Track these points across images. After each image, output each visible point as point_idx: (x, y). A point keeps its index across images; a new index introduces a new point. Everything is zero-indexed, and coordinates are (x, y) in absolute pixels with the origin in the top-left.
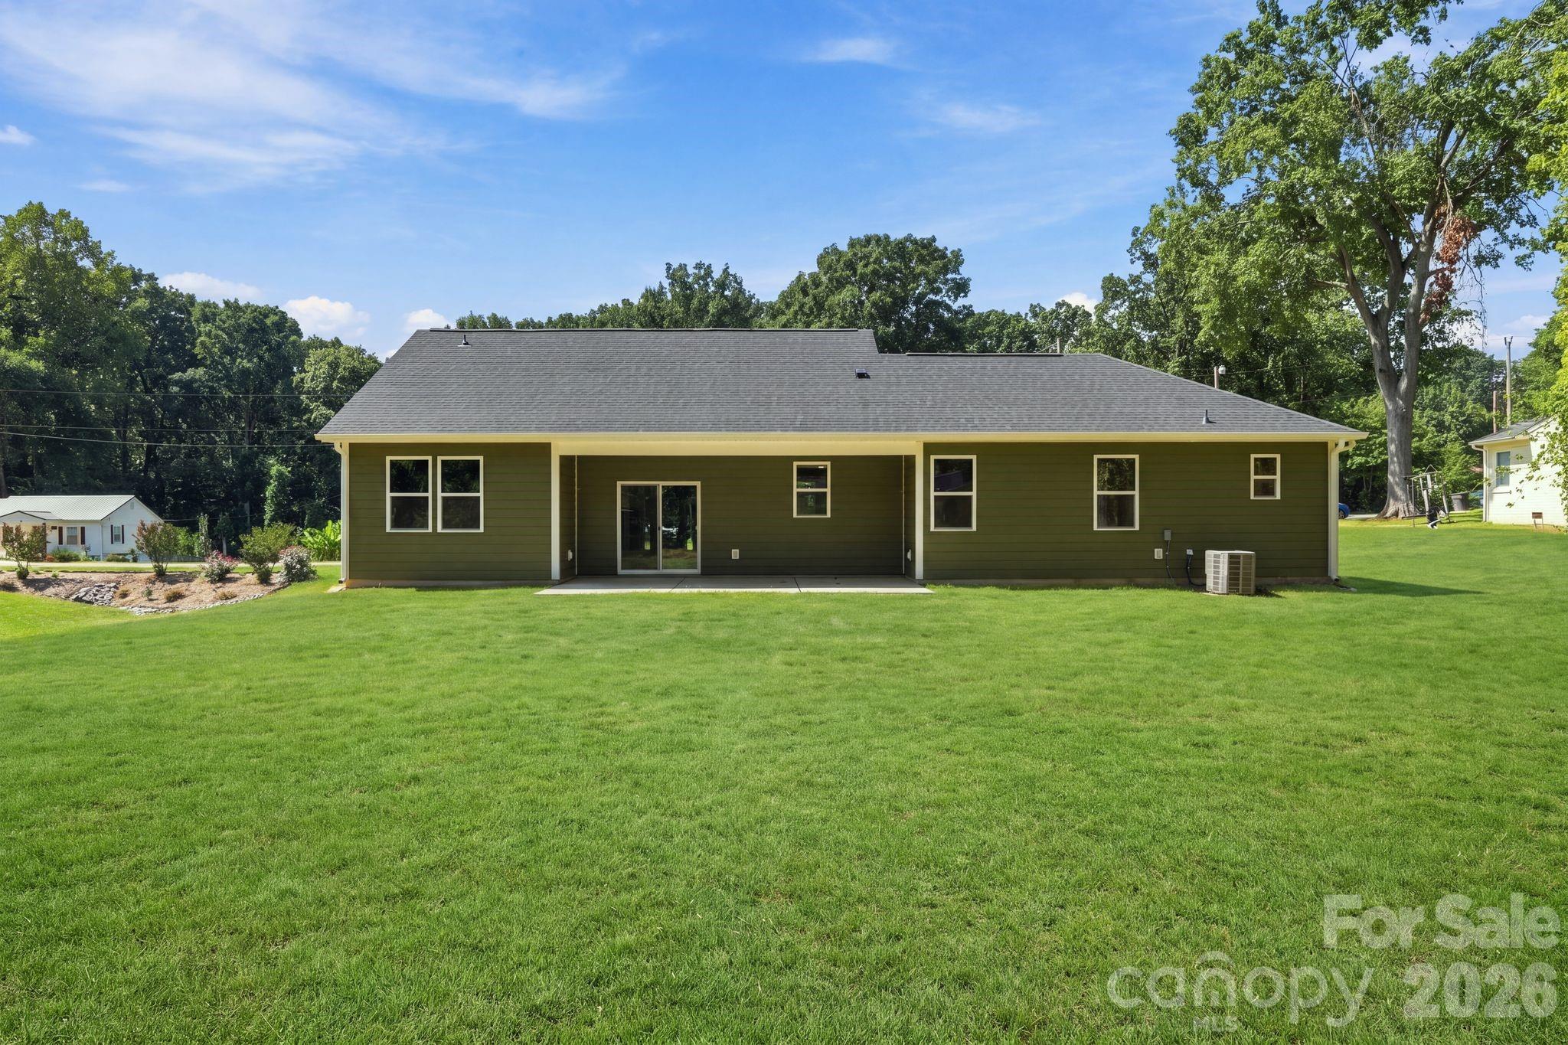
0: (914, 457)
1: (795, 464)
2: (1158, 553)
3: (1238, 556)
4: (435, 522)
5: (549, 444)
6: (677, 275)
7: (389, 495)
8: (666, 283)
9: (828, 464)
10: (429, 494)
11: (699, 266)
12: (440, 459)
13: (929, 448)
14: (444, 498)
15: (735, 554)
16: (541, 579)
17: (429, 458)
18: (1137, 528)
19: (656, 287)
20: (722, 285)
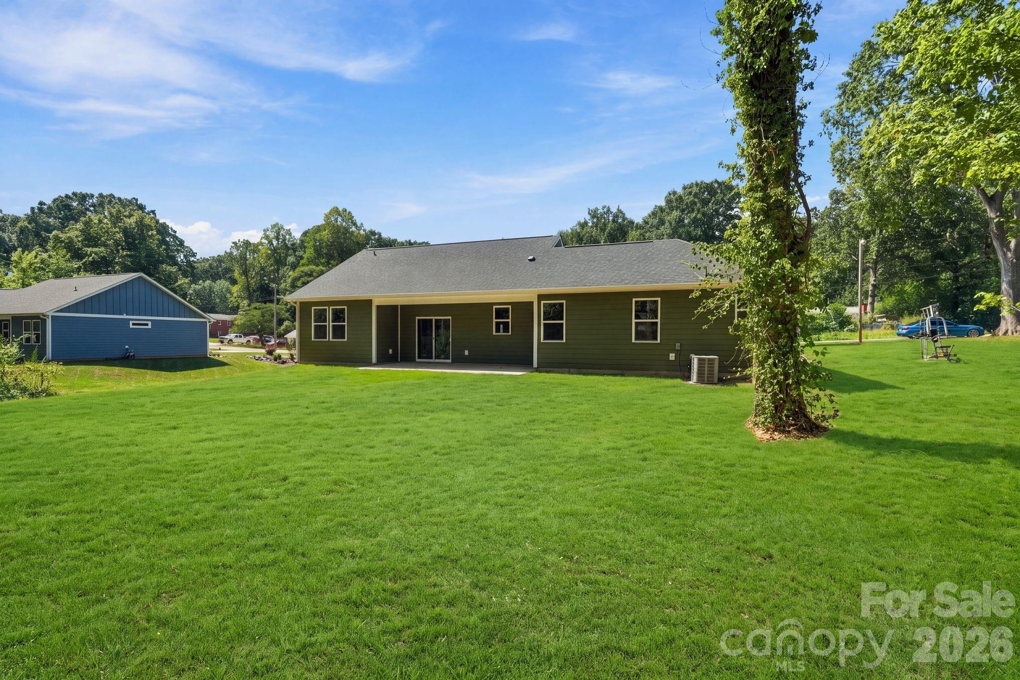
0: (533, 302)
1: (494, 307)
2: (672, 356)
3: (704, 360)
4: (330, 337)
5: (371, 300)
6: (594, 214)
7: (313, 324)
8: (588, 217)
9: (510, 307)
10: (327, 324)
11: (604, 207)
12: (331, 308)
13: (541, 297)
14: (333, 325)
15: (466, 353)
16: (369, 364)
17: (327, 308)
18: (659, 341)
19: (582, 221)
20: (616, 216)
